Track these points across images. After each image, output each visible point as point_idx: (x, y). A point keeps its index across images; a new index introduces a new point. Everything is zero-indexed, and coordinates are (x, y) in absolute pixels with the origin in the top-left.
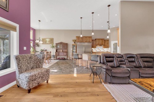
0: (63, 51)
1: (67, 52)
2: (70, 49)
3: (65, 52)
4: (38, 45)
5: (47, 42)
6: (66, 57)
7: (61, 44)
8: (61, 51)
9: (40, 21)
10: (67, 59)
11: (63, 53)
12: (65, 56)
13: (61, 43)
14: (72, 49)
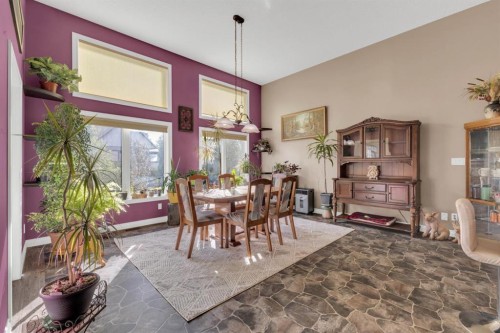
0: (386, 172)
1: (417, 183)
2: (449, 163)
3: (400, 181)
4: (268, 148)
5: (302, 131)
6: (407, 218)
7: (371, 131)
8: (372, 173)
9: (239, 19)
10: (418, 234)
11: (381, 187)
12: (402, 207)
13: (371, 128)
14: (460, 162)
